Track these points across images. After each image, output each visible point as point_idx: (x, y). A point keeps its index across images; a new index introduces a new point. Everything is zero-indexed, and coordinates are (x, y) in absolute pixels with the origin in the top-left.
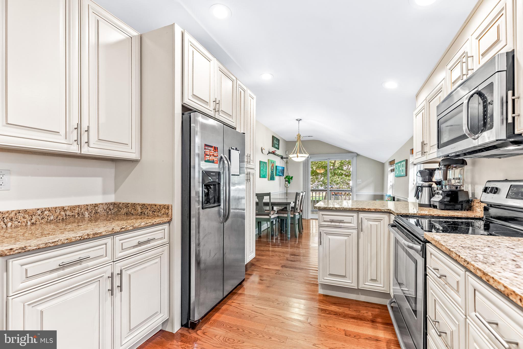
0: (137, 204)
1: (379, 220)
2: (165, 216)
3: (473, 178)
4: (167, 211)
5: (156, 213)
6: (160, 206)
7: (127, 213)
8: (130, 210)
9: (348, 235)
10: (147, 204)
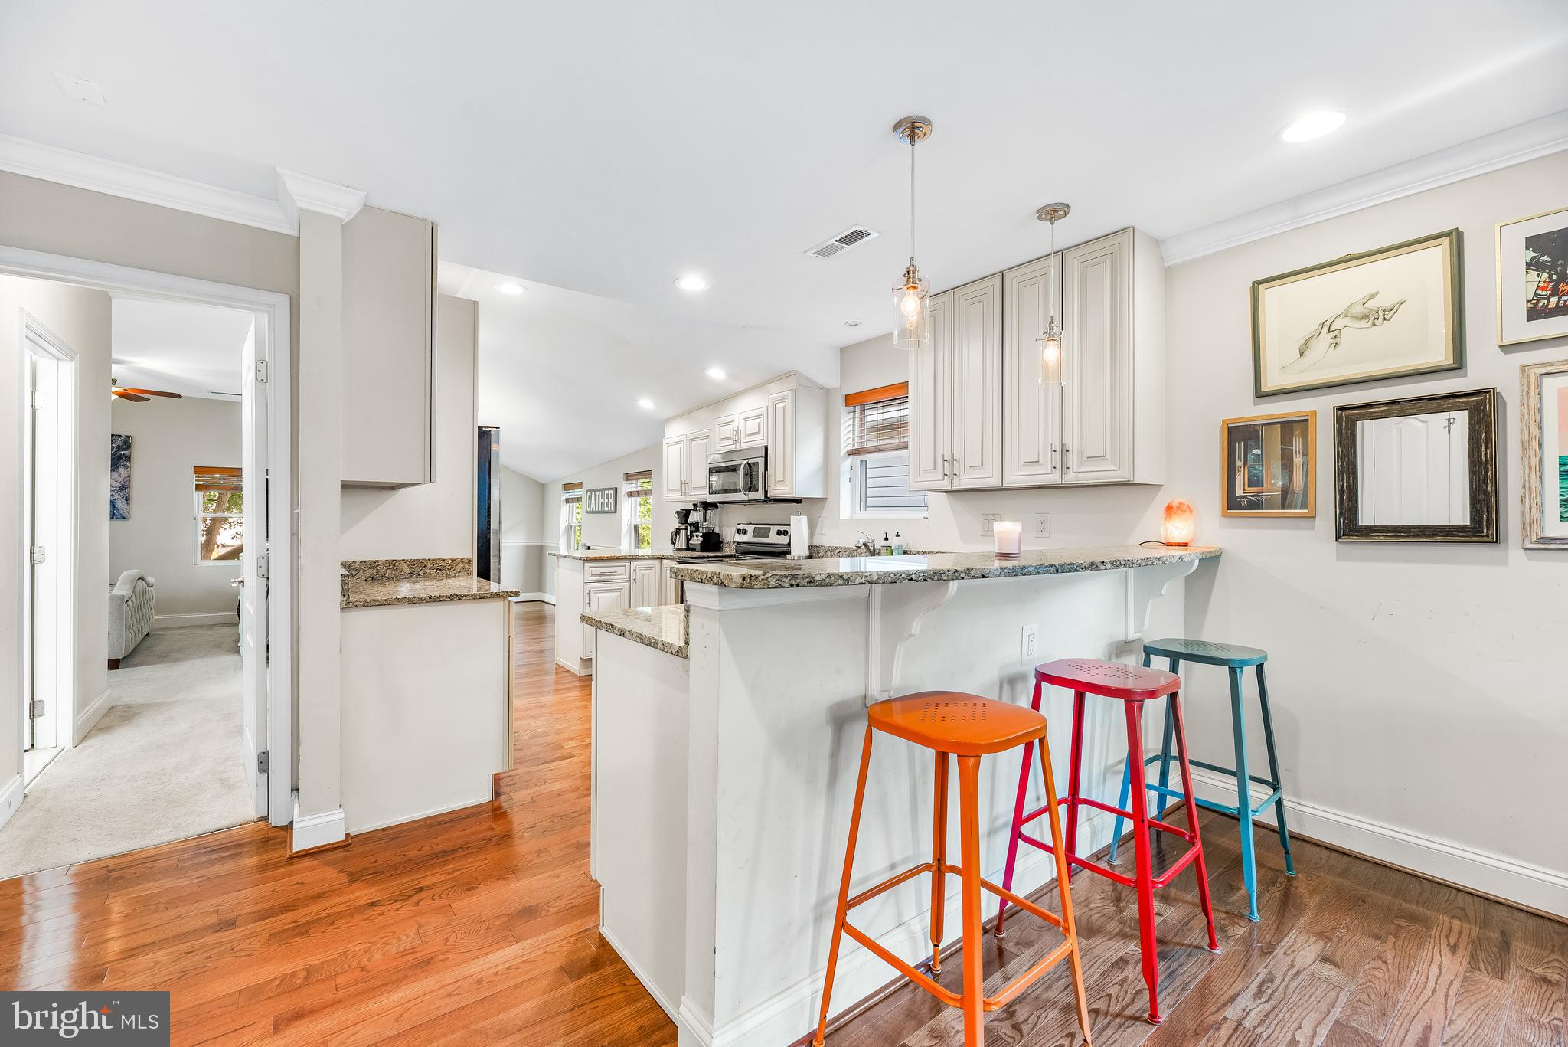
0: (400, 561)
1: (650, 568)
2: (463, 574)
3: (720, 521)
4: (467, 567)
5: (443, 572)
6: (453, 560)
7: (373, 578)
8: (381, 571)
9: (619, 590)
10: (424, 559)
